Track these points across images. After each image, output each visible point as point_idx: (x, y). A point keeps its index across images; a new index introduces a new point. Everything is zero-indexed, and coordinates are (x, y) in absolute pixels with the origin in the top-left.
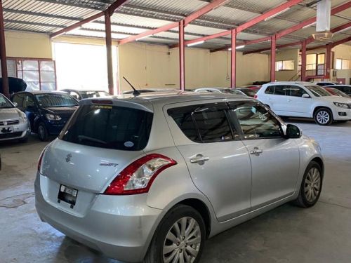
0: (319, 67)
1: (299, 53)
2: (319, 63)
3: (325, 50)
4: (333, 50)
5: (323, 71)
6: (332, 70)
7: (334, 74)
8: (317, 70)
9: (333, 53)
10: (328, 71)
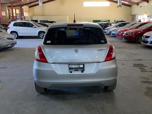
0: (17, 15)
1: (7, 8)
2: (17, 13)
3: (19, 8)
4: (22, 8)
5: (19, 17)
6: (23, 16)
7: (24, 18)
8: (16, 16)
9: (23, 9)
10: (22, 17)
